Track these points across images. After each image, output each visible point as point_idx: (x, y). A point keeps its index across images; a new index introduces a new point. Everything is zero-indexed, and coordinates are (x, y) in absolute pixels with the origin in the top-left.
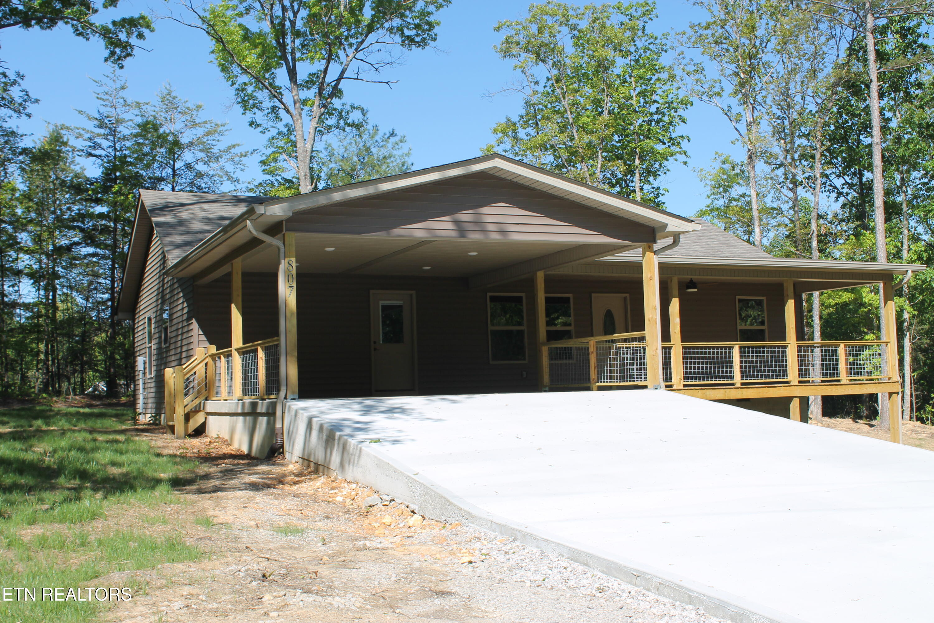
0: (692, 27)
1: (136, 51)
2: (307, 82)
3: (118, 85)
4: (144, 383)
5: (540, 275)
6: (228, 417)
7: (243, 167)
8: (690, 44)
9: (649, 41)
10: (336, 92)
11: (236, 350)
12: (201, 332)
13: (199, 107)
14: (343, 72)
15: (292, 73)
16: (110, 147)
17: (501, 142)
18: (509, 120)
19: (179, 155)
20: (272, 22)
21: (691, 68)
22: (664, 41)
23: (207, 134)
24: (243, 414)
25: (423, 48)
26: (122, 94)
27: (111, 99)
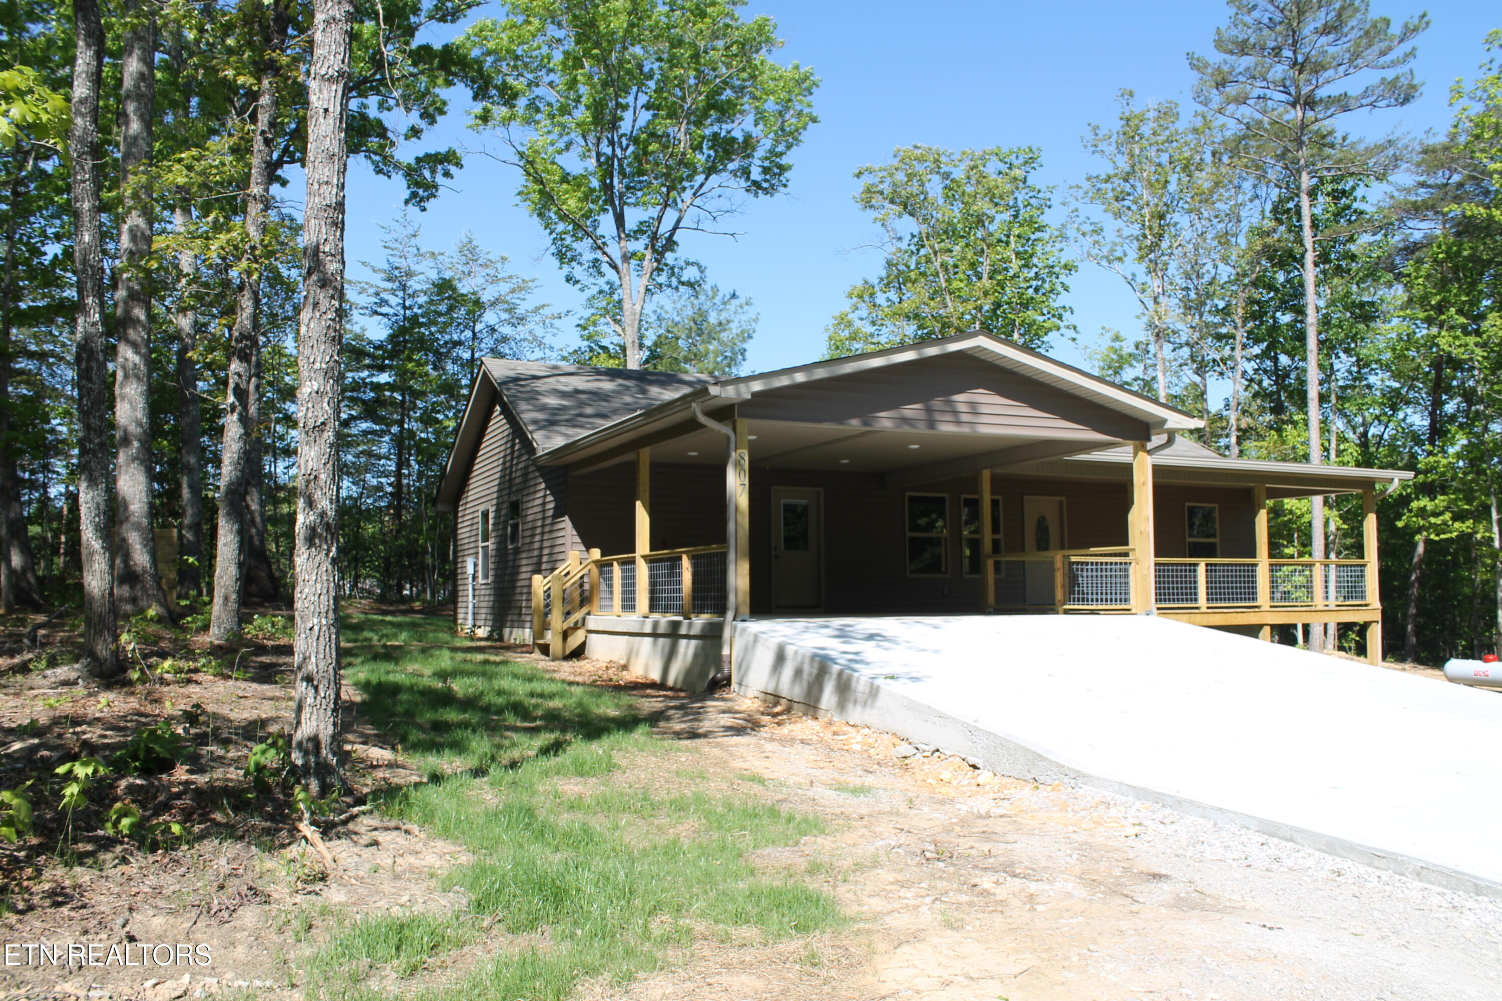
0: (1089, 179)
1: (441, 192)
2: (635, 232)
3: (410, 231)
4: (474, 590)
5: (986, 474)
6: (626, 637)
7: (555, 331)
8: (1087, 200)
9: (1031, 194)
10: (670, 244)
11: (643, 557)
12: (575, 533)
13: (504, 259)
14: (679, 221)
15: (620, 220)
16: (399, 304)
17: (857, 309)
18: (866, 282)
19: (480, 316)
20: (598, 160)
21: (1087, 228)
22: (1048, 195)
23: (513, 291)
24: (654, 635)
25: (772, 195)
26: (413, 241)
27: (401, 247)
